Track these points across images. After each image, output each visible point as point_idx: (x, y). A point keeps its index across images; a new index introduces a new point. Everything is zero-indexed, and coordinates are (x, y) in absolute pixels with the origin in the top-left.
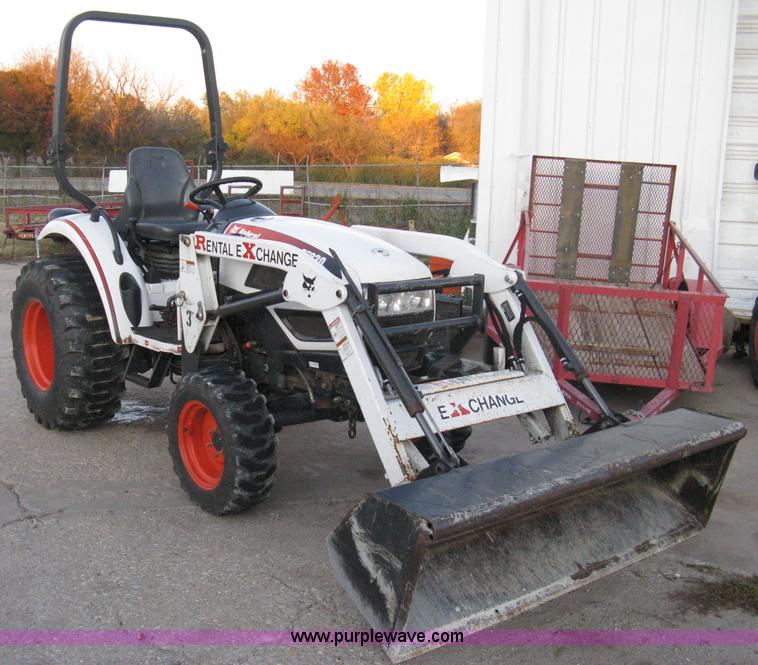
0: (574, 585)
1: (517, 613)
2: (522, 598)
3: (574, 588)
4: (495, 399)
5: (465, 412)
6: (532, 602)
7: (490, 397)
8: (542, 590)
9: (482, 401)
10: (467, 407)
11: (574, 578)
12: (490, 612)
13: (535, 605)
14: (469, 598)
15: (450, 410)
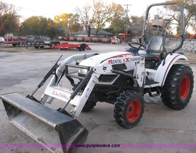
0: (36, 139)
1: (26, 133)
2: (29, 132)
3: (36, 140)
4: (64, 95)
5: (57, 95)
6: (29, 134)
7: (63, 95)
8: (33, 135)
9: (61, 95)
10: (58, 94)
11: (38, 139)
12: (24, 129)
13: (29, 135)
14: (26, 125)
15: (55, 93)
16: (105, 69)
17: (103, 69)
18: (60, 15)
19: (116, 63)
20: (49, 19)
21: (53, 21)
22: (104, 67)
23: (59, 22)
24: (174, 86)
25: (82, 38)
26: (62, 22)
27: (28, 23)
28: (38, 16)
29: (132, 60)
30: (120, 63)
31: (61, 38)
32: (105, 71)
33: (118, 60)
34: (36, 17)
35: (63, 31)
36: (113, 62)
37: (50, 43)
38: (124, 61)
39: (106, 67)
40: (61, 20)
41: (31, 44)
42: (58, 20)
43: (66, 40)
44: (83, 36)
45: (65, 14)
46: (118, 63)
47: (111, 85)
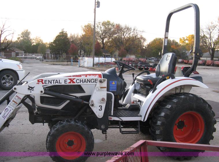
16: (31, 89)
17: (29, 89)
18: (186, 37)
19: (51, 83)
20: (173, 41)
21: (177, 43)
22: (29, 86)
23: (185, 44)
24: (160, 123)
25: (203, 61)
26: (187, 44)
27: (151, 45)
28: (162, 38)
29: (81, 82)
30: (57, 84)
31: (181, 61)
32: (31, 91)
33: (54, 80)
34: (160, 39)
35: (184, 53)
36: (45, 82)
37: (153, 65)
38: (65, 82)
39: (33, 87)
40: (187, 42)
41: (132, 65)
42: (183, 42)
43: (186, 63)
44: (205, 59)
45: (192, 35)
46: (55, 84)
47: (60, 110)
